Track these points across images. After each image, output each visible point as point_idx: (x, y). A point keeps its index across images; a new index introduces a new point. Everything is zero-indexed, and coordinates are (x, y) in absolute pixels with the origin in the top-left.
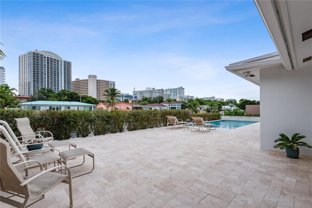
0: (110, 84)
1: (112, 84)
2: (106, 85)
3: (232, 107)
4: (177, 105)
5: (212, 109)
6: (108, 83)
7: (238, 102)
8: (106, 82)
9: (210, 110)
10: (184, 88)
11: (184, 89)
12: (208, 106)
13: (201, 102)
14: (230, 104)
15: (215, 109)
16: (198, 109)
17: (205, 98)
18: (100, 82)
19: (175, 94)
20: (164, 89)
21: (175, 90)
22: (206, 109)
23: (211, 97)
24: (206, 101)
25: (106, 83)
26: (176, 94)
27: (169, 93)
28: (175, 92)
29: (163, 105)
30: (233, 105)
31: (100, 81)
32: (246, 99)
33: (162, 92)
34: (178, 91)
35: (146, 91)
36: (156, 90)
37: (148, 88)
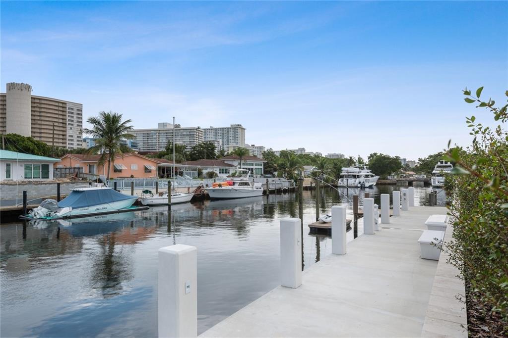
0: (69, 109)
1: (75, 109)
2: (57, 112)
3: (362, 171)
4: (256, 165)
6: (63, 107)
8: (57, 104)
10: (244, 127)
11: (245, 129)
12: (314, 167)
18: (40, 104)
19: (225, 140)
21: (224, 131)
22: (310, 173)
25: (59, 106)
26: (228, 141)
27: (211, 137)
28: (225, 137)
31: (40, 99)
33: (198, 134)
34: (231, 133)
35: (158, 132)
36: (184, 130)
37: (164, 125)
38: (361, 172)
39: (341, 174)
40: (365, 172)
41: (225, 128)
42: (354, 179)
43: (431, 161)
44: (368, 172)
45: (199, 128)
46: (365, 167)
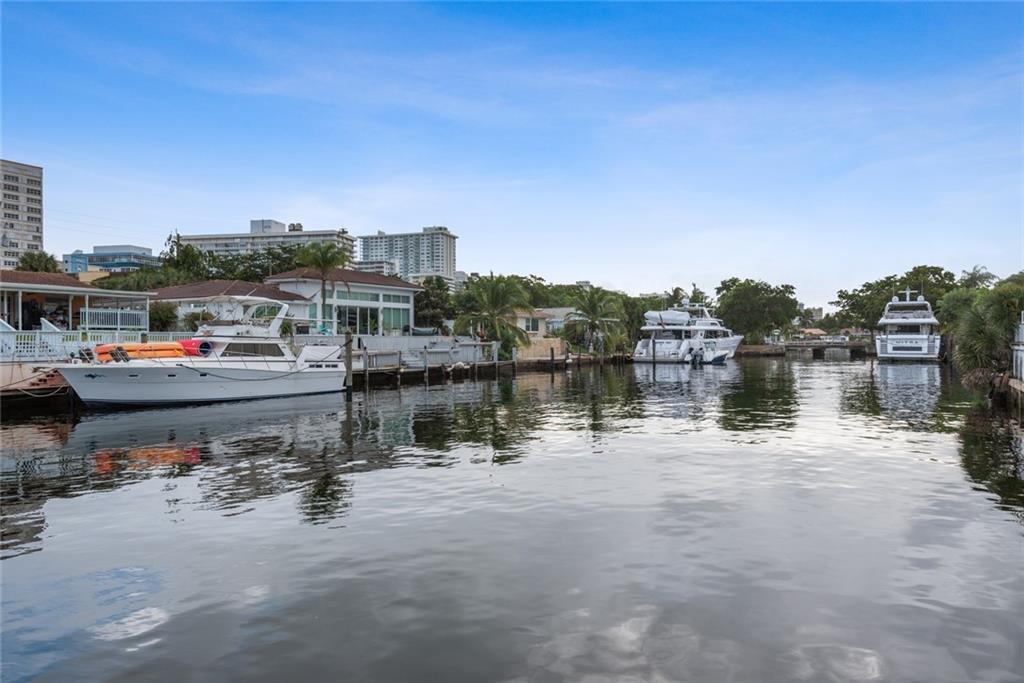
1: (24, 179)
3: (699, 321)
4: (387, 298)
5: (593, 327)
9: (583, 333)
10: (452, 233)
11: (455, 238)
12: (573, 310)
15: (610, 329)
16: (521, 325)
20: (351, 233)
22: (562, 326)
24: (559, 290)
29: (282, 288)
30: (697, 307)
34: (424, 248)
35: (251, 241)
36: (310, 236)
37: (265, 224)
38: (694, 323)
39: (643, 328)
40: (706, 323)
41: (411, 236)
42: (674, 342)
43: (869, 298)
44: (713, 324)
45: (344, 232)
46: (706, 310)
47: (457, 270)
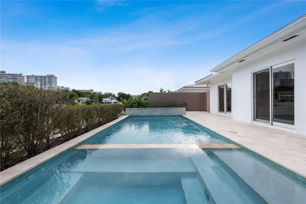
3: (113, 100)
5: (92, 102)
7: (117, 96)
9: (90, 103)
10: (56, 76)
11: (56, 78)
12: (87, 98)
13: (80, 94)
14: (110, 97)
16: (76, 102)
17: (84, 90)
19: (43, 83)
20: (24, 75)
21: (42, 79)
22: (85, 101)
23: (89, 90)
24: (85, 93)
26: (45, 84)
27: (32, 80)
28: (43, 81)
30: (113, 98)
32: (123, 93)
33: (20, 78)
34: (47, 79)
36: (9, 75)
38: (112, 101)
39: (102, 102)
41: (43, 76)
44: (115, 101)
45: (21, 74)
47: (57, 85)
